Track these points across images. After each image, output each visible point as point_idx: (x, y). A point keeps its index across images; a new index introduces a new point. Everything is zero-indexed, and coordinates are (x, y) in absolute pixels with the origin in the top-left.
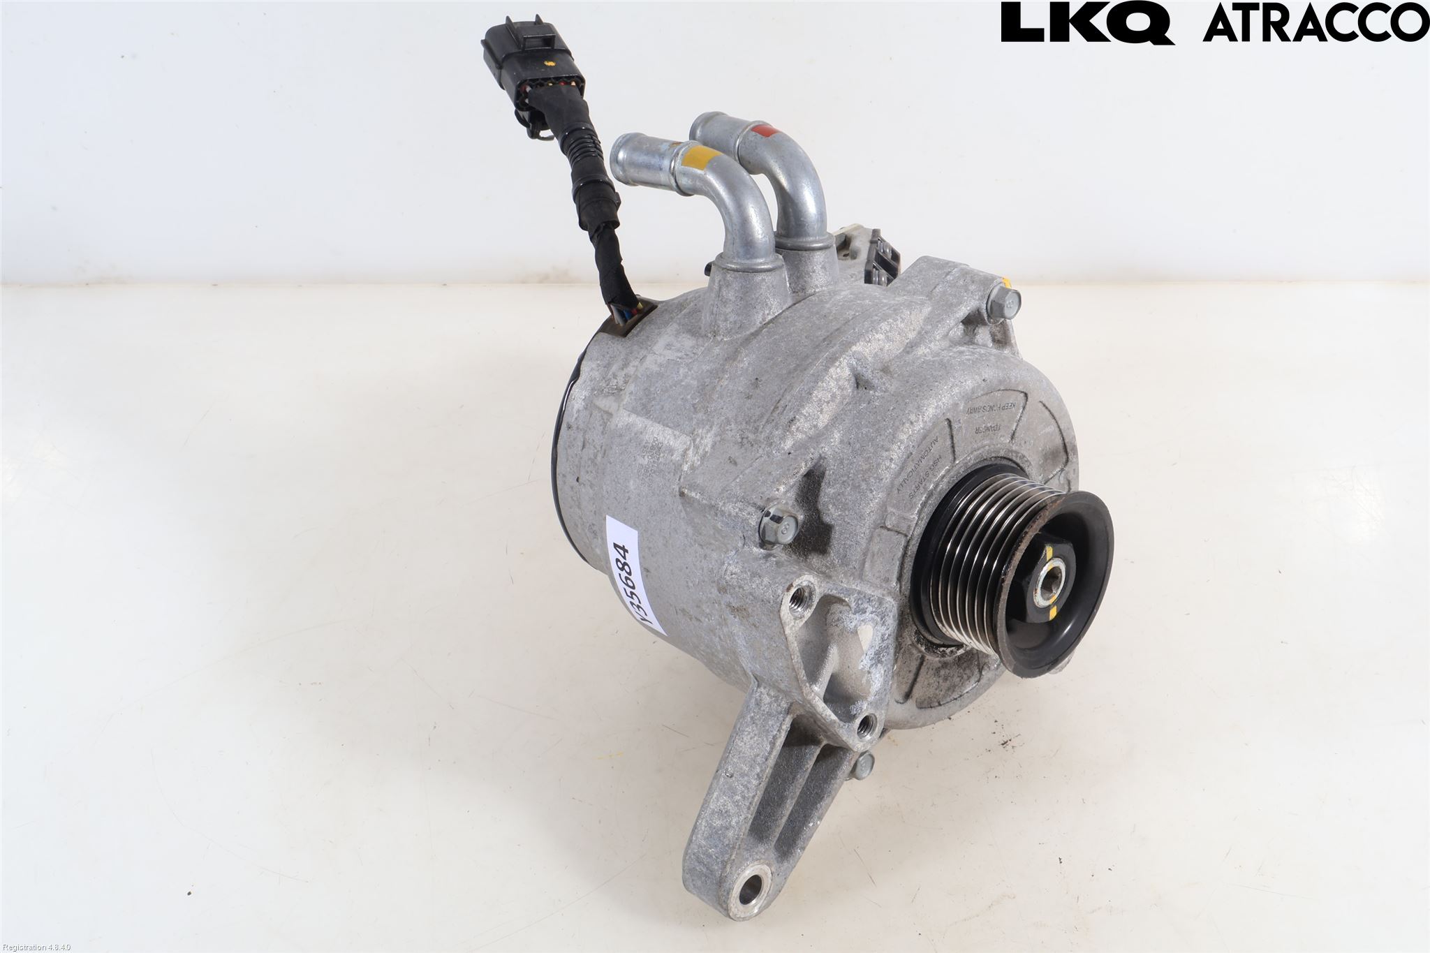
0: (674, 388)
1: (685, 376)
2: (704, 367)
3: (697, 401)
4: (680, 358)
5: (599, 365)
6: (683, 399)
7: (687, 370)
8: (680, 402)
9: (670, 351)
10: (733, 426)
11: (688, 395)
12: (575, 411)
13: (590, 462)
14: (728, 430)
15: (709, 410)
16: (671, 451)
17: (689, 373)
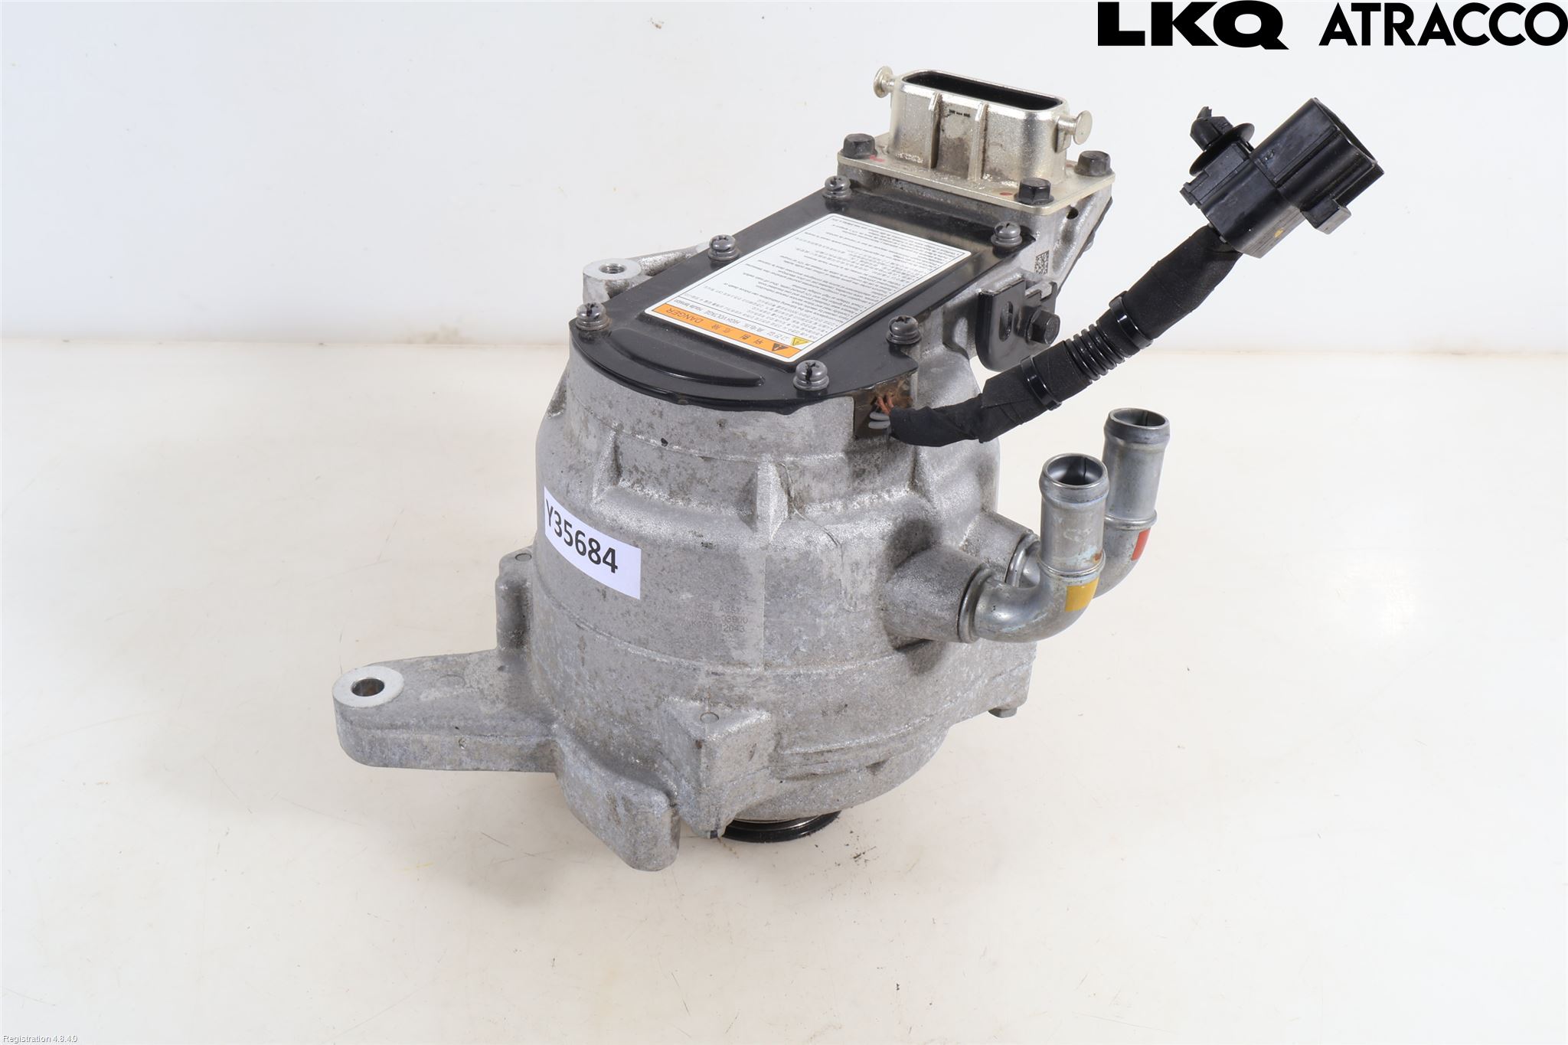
0: (809, 613)
1: (827, 617)
2: (843, 629)
3: (804, 650)
4: (845, 593)
5: (809, 434)
6: (800, 631)
7: (833, 612)
8: (796, 630)
9: (850, 572)
10: (789, 715)
11: (807, 635)
12: (742, 429)
13: (690, 472)
14: (783, 712)
15: (797, 680)
16: (741, 645)
17: (831, 618)
